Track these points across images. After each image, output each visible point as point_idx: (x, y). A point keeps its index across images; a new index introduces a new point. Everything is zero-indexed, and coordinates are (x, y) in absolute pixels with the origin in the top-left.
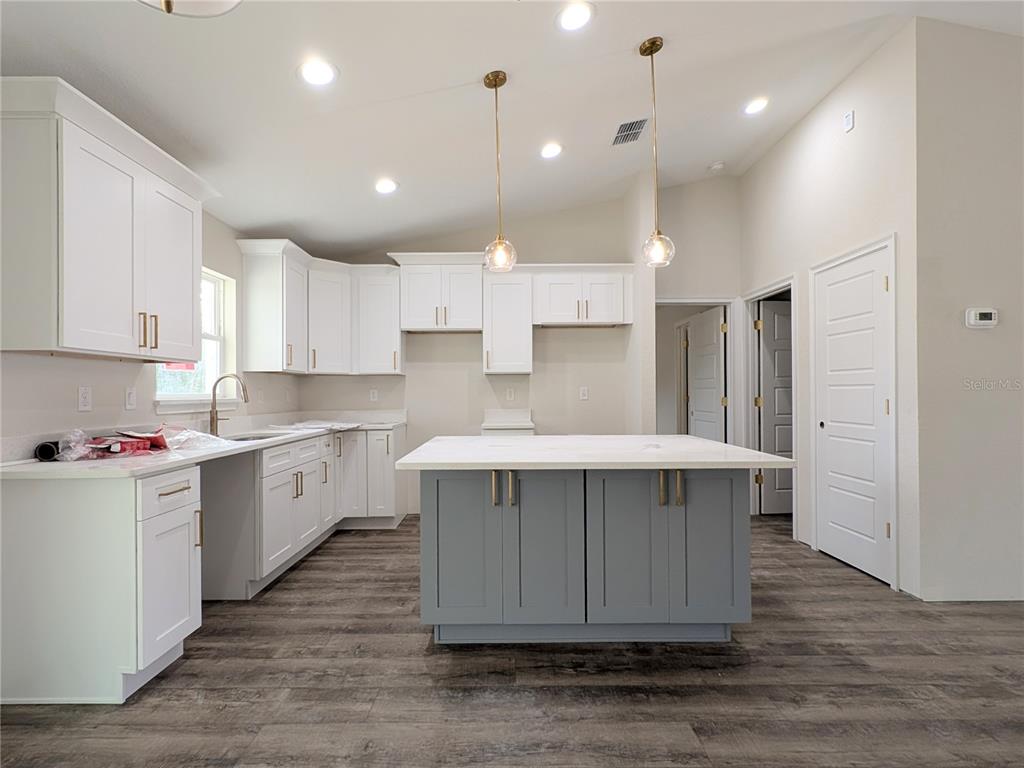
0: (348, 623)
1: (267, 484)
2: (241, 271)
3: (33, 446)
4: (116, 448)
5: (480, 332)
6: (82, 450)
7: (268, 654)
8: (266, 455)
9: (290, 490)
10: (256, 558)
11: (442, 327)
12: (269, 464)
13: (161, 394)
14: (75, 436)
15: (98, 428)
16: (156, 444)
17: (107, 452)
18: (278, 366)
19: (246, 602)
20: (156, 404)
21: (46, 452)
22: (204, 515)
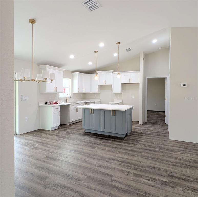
0: (77, 128)
1: (71, 109)
2: (72, 77)
3: (45, 103)
4: (52, 103)
5: (111, 85)
6: (49, 103)
7: (66, 130)
8: (71, 105)
9: (75, 111)
10: (69, 119)
11: (105, 84)
12: (71, 107)
13: (60, 97)
14: (48, 102)
15: (51, 101)
16: (57, 103)
17: (51, 104)
18: (77, 92)
19: (68, 125)
20: (59, 98)
21: (46, 103)
22: (60, 112)
